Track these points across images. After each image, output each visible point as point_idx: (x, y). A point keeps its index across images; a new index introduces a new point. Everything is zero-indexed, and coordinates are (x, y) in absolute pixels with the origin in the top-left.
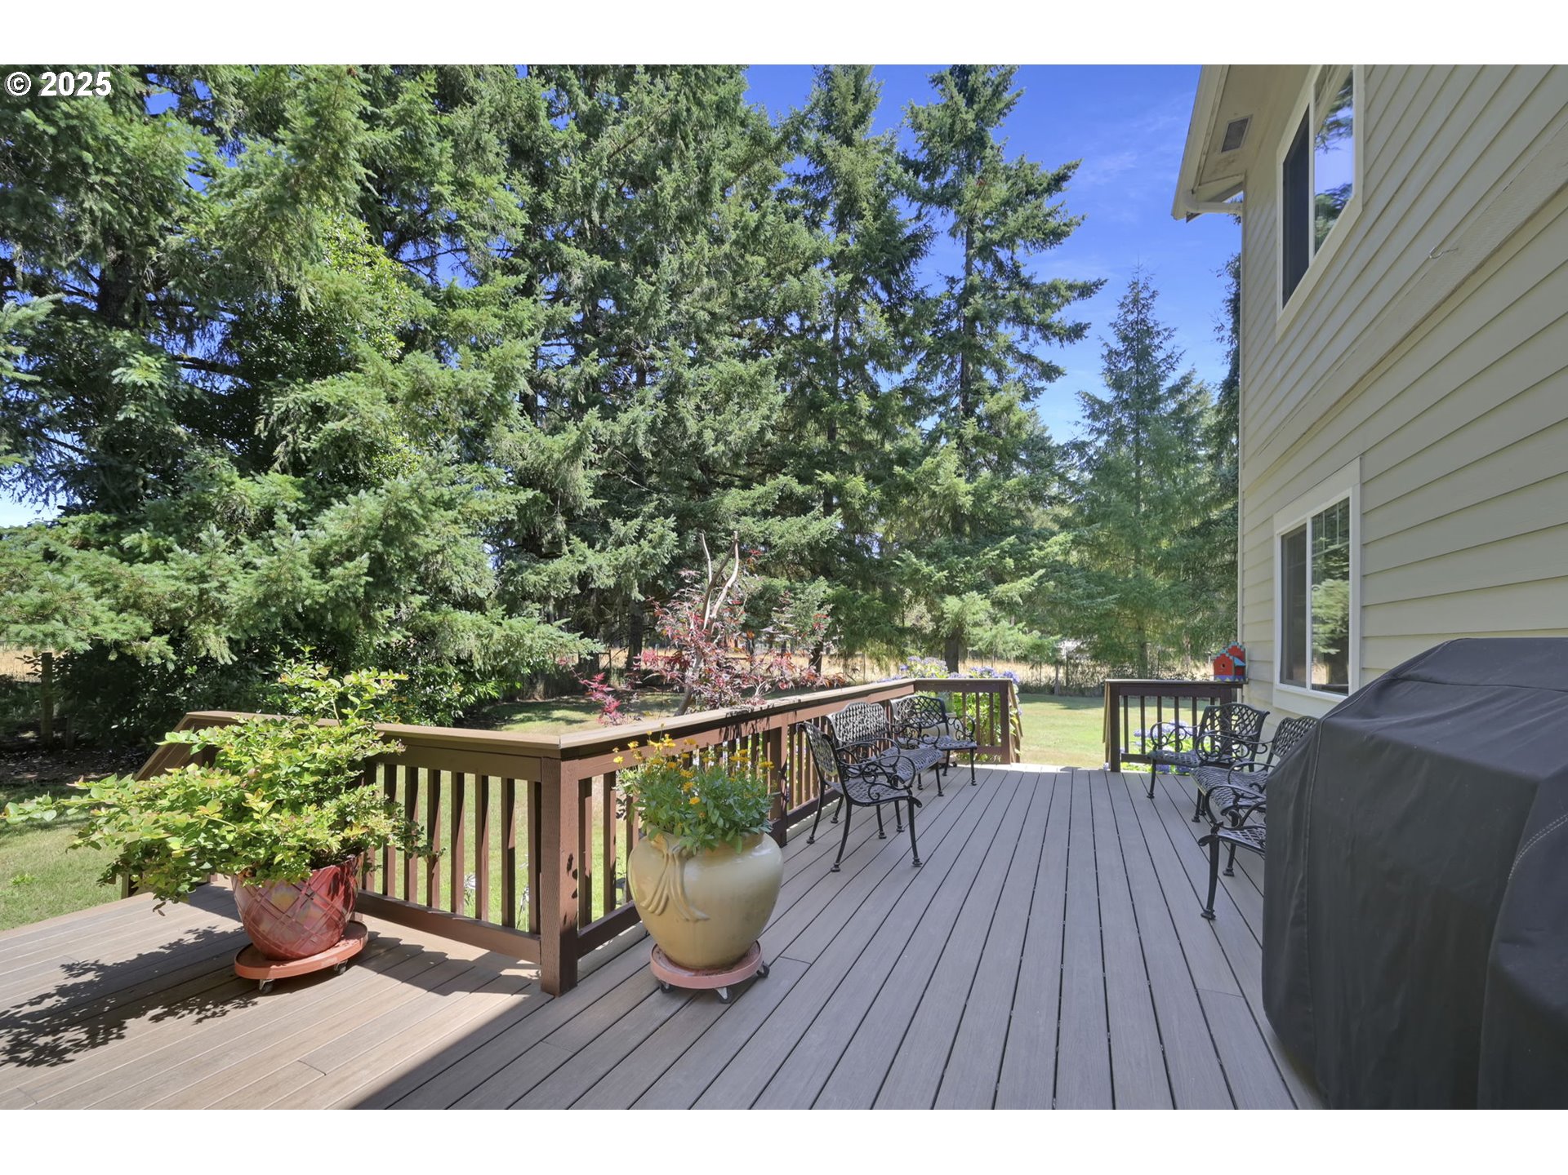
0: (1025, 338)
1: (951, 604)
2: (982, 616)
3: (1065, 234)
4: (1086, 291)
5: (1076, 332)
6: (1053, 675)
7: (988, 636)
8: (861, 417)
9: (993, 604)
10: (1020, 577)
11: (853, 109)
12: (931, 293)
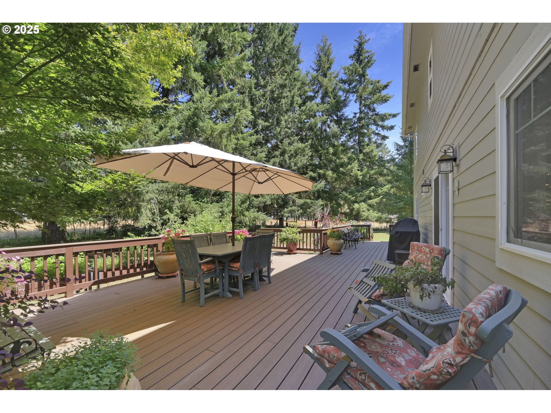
0: (377, 129)
1: (356, 206)
2: (365, 209)
3: (388, 100)
4: (394, 116)
5: (392, 128)
6: (386, 225)
7: (366, 214)
8: (330, 154)
9: (368, 205)
10: (376, 198)
11: (327, 66)
12: (349, 117)
